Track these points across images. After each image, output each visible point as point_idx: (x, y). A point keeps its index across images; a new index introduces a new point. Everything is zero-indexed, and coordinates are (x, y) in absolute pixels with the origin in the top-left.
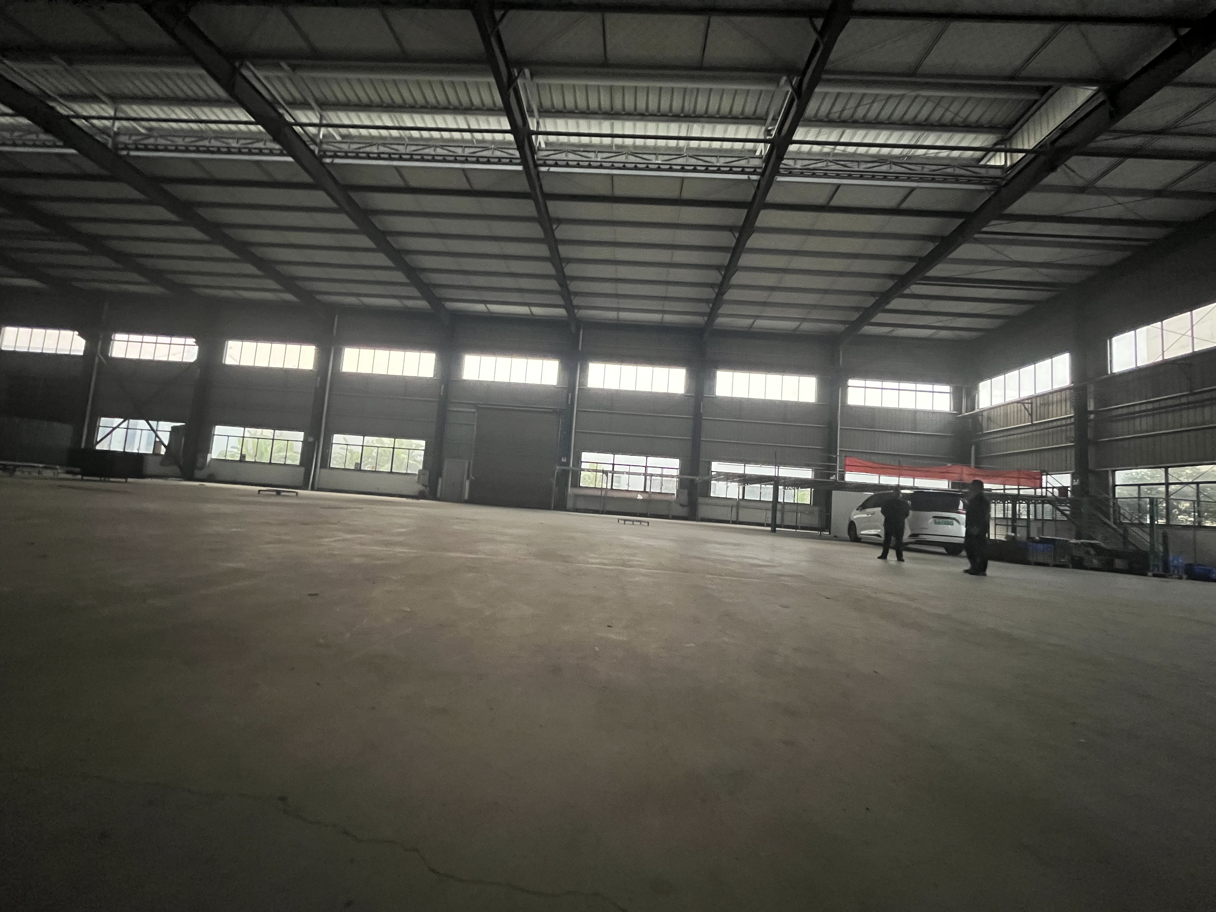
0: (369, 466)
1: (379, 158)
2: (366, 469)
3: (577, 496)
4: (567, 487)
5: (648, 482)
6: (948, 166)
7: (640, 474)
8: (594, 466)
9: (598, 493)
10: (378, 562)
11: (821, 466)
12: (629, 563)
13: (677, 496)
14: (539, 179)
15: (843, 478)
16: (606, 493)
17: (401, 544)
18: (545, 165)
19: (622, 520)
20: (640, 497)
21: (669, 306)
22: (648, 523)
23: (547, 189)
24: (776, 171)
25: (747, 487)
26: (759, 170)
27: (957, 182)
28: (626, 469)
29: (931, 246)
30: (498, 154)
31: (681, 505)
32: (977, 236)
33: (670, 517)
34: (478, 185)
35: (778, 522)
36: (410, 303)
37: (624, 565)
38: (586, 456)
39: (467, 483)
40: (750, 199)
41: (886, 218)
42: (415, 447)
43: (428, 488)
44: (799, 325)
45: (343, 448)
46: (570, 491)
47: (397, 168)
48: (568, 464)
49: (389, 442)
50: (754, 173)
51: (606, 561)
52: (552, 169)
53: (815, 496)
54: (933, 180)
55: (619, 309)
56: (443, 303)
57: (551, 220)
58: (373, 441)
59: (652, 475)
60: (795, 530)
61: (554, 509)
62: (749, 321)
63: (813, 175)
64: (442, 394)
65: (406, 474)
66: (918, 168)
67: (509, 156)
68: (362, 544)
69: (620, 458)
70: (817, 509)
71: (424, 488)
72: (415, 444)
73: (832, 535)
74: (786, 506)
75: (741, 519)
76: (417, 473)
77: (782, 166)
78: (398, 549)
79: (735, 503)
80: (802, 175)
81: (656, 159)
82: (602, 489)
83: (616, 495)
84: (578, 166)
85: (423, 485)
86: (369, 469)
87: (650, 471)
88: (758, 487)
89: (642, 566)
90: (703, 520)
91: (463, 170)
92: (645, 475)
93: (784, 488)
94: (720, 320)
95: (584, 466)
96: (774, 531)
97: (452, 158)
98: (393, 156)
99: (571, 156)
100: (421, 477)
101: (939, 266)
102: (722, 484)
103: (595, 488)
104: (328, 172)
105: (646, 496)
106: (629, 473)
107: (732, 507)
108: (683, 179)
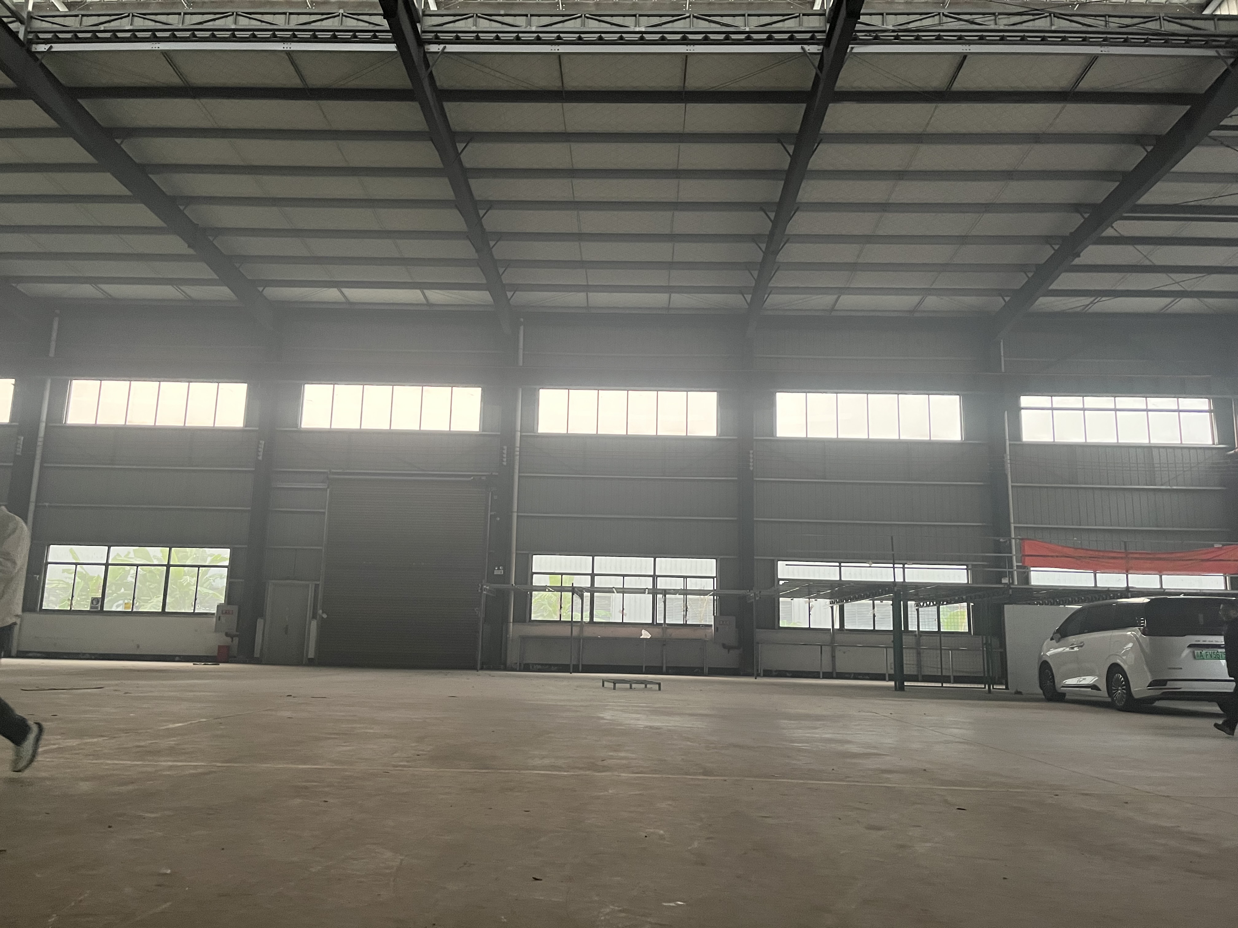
0: (121, 602)
1: (134, 39)
2: (114, 609)
3: (525, 639)
4: (507, 622)
5: (660, 606)
6: (1149, 18)
7: (642, 591)
8: (555, 581)
9: (565, 631)
10: (124, 789)
11: (984, 559)
12: (605, 763)
13: (717, 629)
14: (427, 65)
15: (1026, 579)
16: (581, 630)
17: (172, 751)
18: (437, 41)
19: (609, 680)
20: (645, 634)
21: (679, 278)
22: (659, 684)
23: (442, 82)
24: (850, 37)
25: (847, 606)
26: (819, 36)
27: (1167, 44)
28: (617, 583)
29: (1139, 154)
30: (351, 23)
31: (724, 646)
32: (1214, 133)
33: (706, 670)
34: (316, 80)
35: (908, 669)
36: (196, 292)
37: (593, 767)
38: (540, 562)
39: (314, 624)
40: (808, 85)
41: (1055, 107)
42: (212, 561)
43: (236, 640)
44: (920, 303)
45: (67, 571)
46: (513, 630)
47: (165, 53)
48: (505, 578)
49: (160, 555)
50: (812, 41)
51: (560, 762)
52: (451, 48)
53: (974, 616)
54: (1126, 42)
55: (587, 288)
56: (261, 289)
57: (454, 136)
58: (126, 556)
59: (665, 592)
60: (940, 685)
61: (482, 669)
62: (828, 299)
63: (918, 40)
64: (260, 458)
65: (194, 614)
66: (1099, 24)
67: (371, 27)
68: (96, 755)
69: (604, 563)
70: (979, 640)
71: (229, 639)
72: (211, 555)
73: (1012, 690)
74: (924, 639)
75: (841, 667)
76: (214, 611)
77: (858, 27)
78: (165, 763)
79: (827, 638)
80: (897, 40)
81: (637, 24)
82: (572, 623)
83: (599, 632)
84: (497, 41)
85: (227, 635)
86: (120, 609)
87: (662, 584)
88: (868, 605)
89: (626, 768)
90: (768, 673)
91: (289, 53)
92: (654, 592)
93: (918, 605)
94: (774, 300)
95: (537, 581)
96: (900, 688)
97: (268, 34)
98: (159, 34)
99: (484, 24)
100: (223, 619)
101: (1160, 186)
102: (800, 603)
103: (560, 622)
104: (42, 66)
105: (657, 631)
106: (623, 591)
107: (821, 646)
108: (686, 55)
